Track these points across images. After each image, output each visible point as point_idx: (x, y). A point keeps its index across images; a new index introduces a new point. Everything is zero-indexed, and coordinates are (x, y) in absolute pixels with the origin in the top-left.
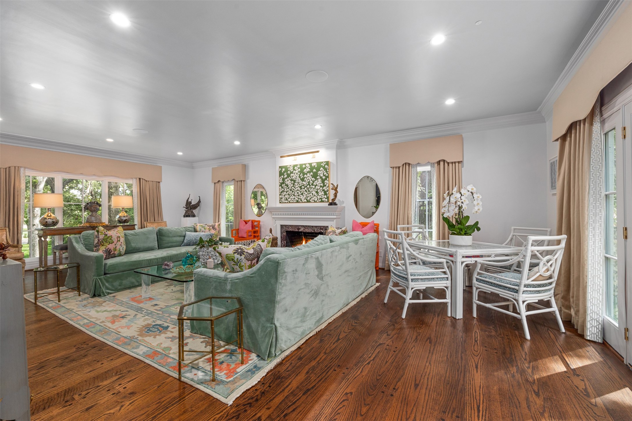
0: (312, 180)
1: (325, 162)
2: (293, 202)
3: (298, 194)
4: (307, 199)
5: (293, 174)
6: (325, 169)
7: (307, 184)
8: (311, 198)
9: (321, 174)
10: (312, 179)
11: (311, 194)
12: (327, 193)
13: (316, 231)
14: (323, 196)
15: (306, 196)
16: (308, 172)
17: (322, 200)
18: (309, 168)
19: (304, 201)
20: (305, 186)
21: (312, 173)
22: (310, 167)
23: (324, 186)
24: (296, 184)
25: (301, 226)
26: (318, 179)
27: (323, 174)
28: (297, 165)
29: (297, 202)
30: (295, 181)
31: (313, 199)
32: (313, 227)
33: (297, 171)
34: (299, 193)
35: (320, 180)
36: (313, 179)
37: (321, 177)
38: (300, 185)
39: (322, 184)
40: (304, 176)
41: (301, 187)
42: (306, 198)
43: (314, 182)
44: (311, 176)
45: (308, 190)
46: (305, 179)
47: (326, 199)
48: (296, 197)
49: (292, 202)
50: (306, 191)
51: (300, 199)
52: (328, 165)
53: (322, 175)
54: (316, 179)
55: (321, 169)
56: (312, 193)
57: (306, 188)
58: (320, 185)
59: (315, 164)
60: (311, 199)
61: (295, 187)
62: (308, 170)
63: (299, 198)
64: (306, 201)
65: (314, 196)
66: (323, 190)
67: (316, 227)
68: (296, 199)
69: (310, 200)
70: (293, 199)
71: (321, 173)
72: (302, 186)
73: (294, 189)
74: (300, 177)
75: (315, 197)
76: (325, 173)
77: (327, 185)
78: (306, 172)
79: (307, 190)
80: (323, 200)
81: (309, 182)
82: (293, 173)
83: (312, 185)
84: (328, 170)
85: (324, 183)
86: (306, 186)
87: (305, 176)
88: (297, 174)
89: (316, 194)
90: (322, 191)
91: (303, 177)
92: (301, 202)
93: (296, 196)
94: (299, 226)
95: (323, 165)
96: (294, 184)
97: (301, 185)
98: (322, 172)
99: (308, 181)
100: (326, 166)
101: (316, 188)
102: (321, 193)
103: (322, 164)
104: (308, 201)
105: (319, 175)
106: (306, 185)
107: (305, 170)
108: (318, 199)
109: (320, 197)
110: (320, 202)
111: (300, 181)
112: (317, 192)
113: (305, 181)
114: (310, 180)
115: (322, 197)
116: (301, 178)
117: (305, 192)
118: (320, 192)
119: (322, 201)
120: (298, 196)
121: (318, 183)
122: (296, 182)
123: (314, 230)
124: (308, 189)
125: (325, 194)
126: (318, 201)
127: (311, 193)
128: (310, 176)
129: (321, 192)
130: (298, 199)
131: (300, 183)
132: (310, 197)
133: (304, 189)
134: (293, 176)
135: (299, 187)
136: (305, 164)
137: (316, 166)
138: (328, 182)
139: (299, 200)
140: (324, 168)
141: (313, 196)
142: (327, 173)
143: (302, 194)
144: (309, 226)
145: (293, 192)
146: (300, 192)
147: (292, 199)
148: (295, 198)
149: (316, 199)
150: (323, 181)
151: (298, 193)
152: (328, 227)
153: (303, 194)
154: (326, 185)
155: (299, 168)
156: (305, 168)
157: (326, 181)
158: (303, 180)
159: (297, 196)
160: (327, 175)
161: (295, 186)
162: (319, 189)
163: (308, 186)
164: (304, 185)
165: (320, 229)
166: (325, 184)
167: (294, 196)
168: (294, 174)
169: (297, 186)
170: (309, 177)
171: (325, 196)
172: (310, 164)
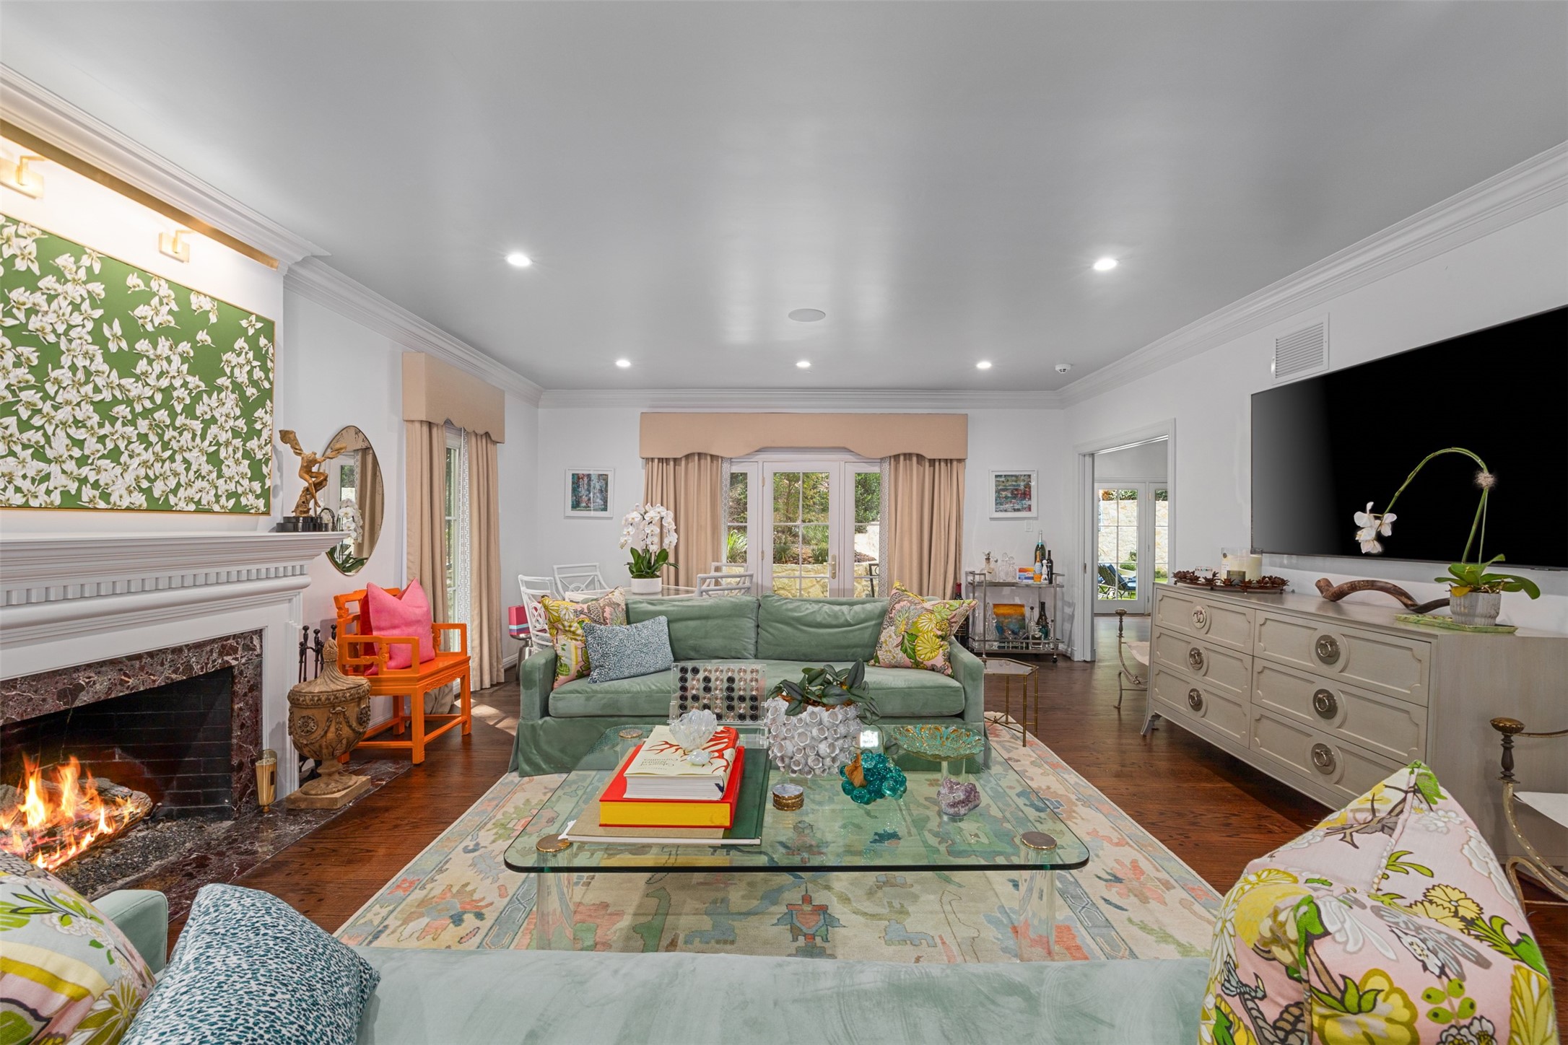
0: (185, 385)
1: (259, 318)
2: (26, 506)
3: (76, 453)
4: (148, 492)
5: (39, 298)
6: (261, 356)
7: (151, 398)
8: (179, 485)
9: (237, 371)
10: (189, 379)
11: (180, 468)
12: (265, 470)
13: (196, 668)
14: (245, 482)
15: (142, 472)
16: (163, 330)
17: (238, 502)
18: (170, 312)
19: (125, 504)
20: (139, 409)
21: (185, 346)
22: (175, 308)
23: (253, 433)
24: (64, 374)
25: (89, 666)
26: (220, 389)
27: (250, 373)
28: (78, 251)
29: (71, 502)
30: (51, 354)
31: (191, 492)
32: (177, 651)
33: (75, 292)
34: (92, 445)
35: (231, 399)
36: (194, 381)
37: (237, 387)
38: (97, 390)
39: (241, 423)
40: (131, 346)
41: (103, 409)
42: (145, 484)
43: (197, 399)
44: (184, 359)
45: (161, 437)
46: (142, 366)
47: (258, 497)
48: (55, 469)
49: (18, 499)
50: (143, 438)
51: (96, 485)
52: (271, 339)
53: (242, 377)
54: (213, 388)
55: (240, 343)
56: (185, 461)
57: (143, 425)
58: (231, 423)
59: (207, 305)
60: (175, 492)
61: (46, 398)
62: (163, 318)
63: (83, 481)
64: (140, 499)
65: (199, 475)
66: (247, 454)
67: (199, 646)
68: (58, 480)
69: (172, 500)
70: (26, 485)
71: (238, 362)
72: (115, 401)
73: (47, 407)
74: (98, 338)
75: (199, 484)
76: (258, 374)
77: (265, 434)
78: (149, 328)
79: (153, 438)
80: (244, 501)
81: (168, 392)
82: (34, 289)
83: (190, 411)
84: (270, 364)
85: (250, 422)
86: (147, 413)
87: (143, 345)
88: (76, 307)
89: (206, 468)
90: (239, 455)
91: (124, 345)
92: (102, 505)
93: (58, 460)
94: (77, 669)
95: (251, 332)
96: (40, 373)
97: (106, 395)
98: (242, 360)
99: (164, 383)
100: (263, 341)
101: (209, 437)
102: (236, 468)
103: (244, 323)
104: (159, 506)
105: (228, 370)
106: (148, 405)
107: (141, 311)
108: (217, 497)
109: (232, 487)
110: (232, 512)
111: (99, 364)
112: (214, 459)
113: (138, 378)
114: (177, 383)
115: (240, 490)
116: (113, 347)
117: (138, 447)
118: (230, 462)
119: (239, 510)
120: (82, 462)
121: (224, 410)
122: (66, 360)
123: (189, 667)
124: (158, 428)
125: (257, 473)
126: (216, 508)
127: (178, 457)
128: (176, 360)
129: (237, 462)
130: (73, 487)
131: (100, 381)
132: (172, 483)
133: (133, 423)
134: (32, 311)
135: (88, 409)
136: (144, 275)
137: (213, 319)
138: (267, 418)
139: (87, 493)
140: (253, 342)
141: (191, 474)
142: (267, 378)
143: (114, 455)
144: (151, 654)
145: (24, 426)
146: (102, 439)
147: (18, 482)
148: (47, 477)
149: (208, 498)
150: (248, 409)
151: (80, 444)
152: (259, 633)
153: (124, 458)
154: (259, 433)
155: (91, 277)
156: (145, 298)
157: (259, 413)
158: (124, 363)
159: (70, 466)
160: (267, 385)
161: (51, 388)
162: (227, 443)
163: (162, 415)
164: (129, 402)
165: (221, 654)
166: (258, 426)
167: (39, 455)
168: (51, 299)
169: (72, 395)
170: (169, 360)
171: (256, 486)
172: (183, 293)
